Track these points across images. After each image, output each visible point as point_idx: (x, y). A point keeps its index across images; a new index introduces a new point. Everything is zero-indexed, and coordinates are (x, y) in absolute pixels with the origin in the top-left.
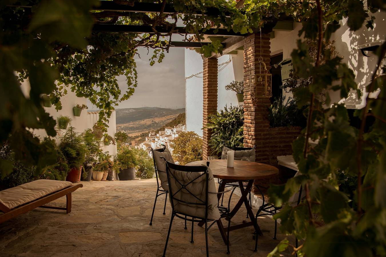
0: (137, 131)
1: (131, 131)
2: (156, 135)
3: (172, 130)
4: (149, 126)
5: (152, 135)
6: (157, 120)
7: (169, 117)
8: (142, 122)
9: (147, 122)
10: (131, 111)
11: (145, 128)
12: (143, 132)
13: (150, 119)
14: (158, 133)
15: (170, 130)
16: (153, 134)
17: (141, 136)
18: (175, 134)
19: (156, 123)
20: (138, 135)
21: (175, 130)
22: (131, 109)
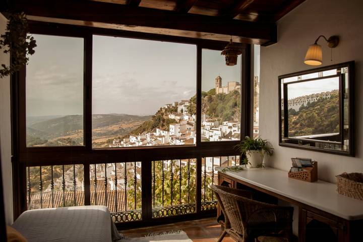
0: (104, 137)
1: (99, 137)
2: (120, 142)
3: (136, 138)
4: (116, 133)
5: (116, 143)
6: (124, 126)
7: (136, 124)
8: (110, 128)
9: (115, 128)
10: (99, 117)
11: (113, 134)
12: (110, 139)
13: (117, 126)
14: (122, 140)
15: (135, 138)
16: (117, 141)
17: (107, 142)
18: (139, 142)
19: (123, 129)
20: (104, 141)
21: (139, 138)
22: (98, 115)
